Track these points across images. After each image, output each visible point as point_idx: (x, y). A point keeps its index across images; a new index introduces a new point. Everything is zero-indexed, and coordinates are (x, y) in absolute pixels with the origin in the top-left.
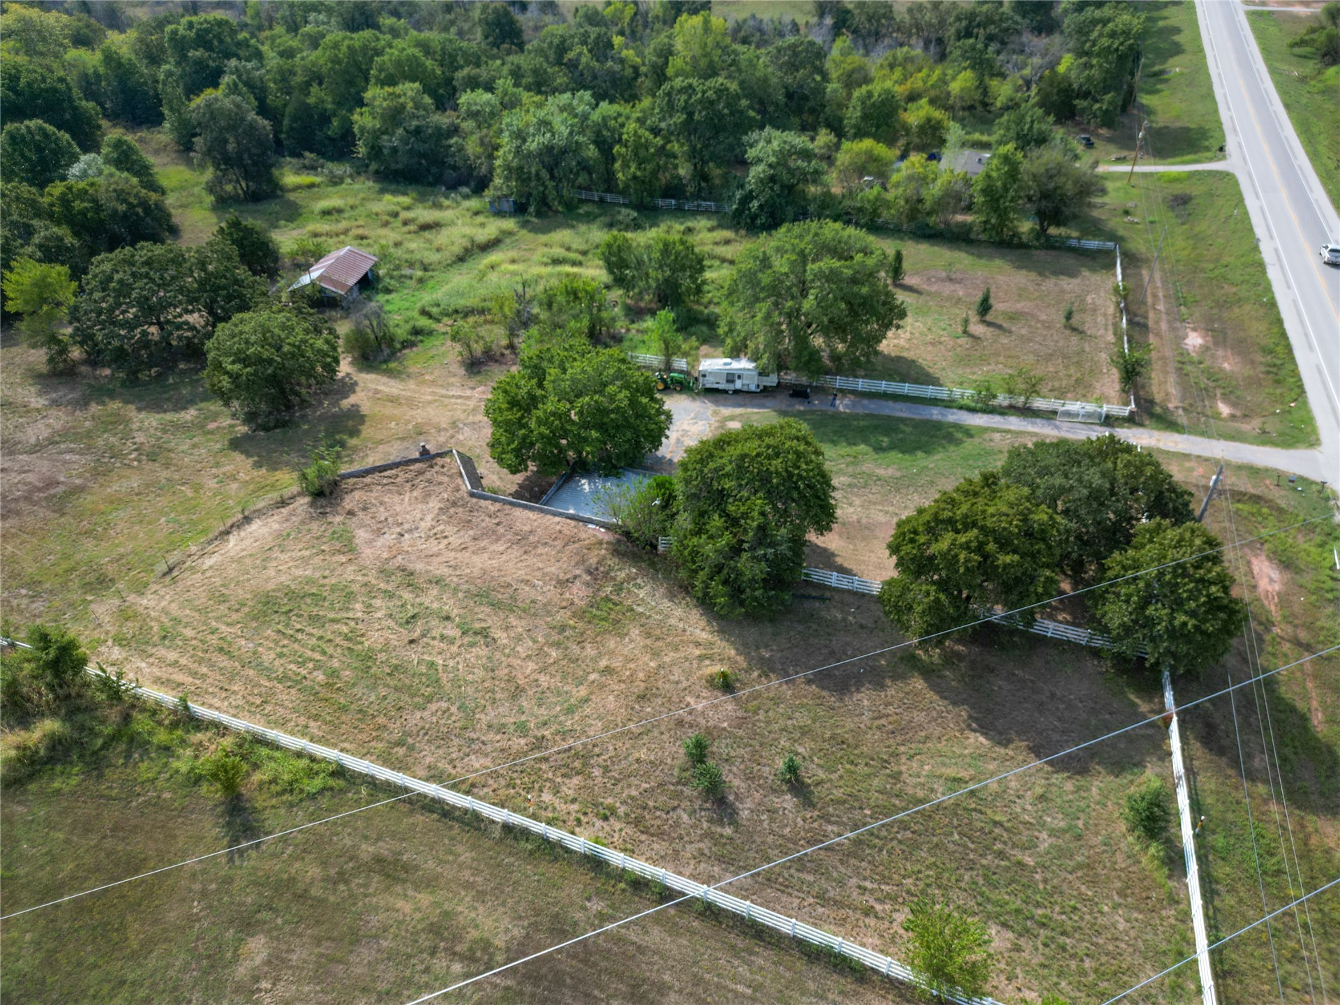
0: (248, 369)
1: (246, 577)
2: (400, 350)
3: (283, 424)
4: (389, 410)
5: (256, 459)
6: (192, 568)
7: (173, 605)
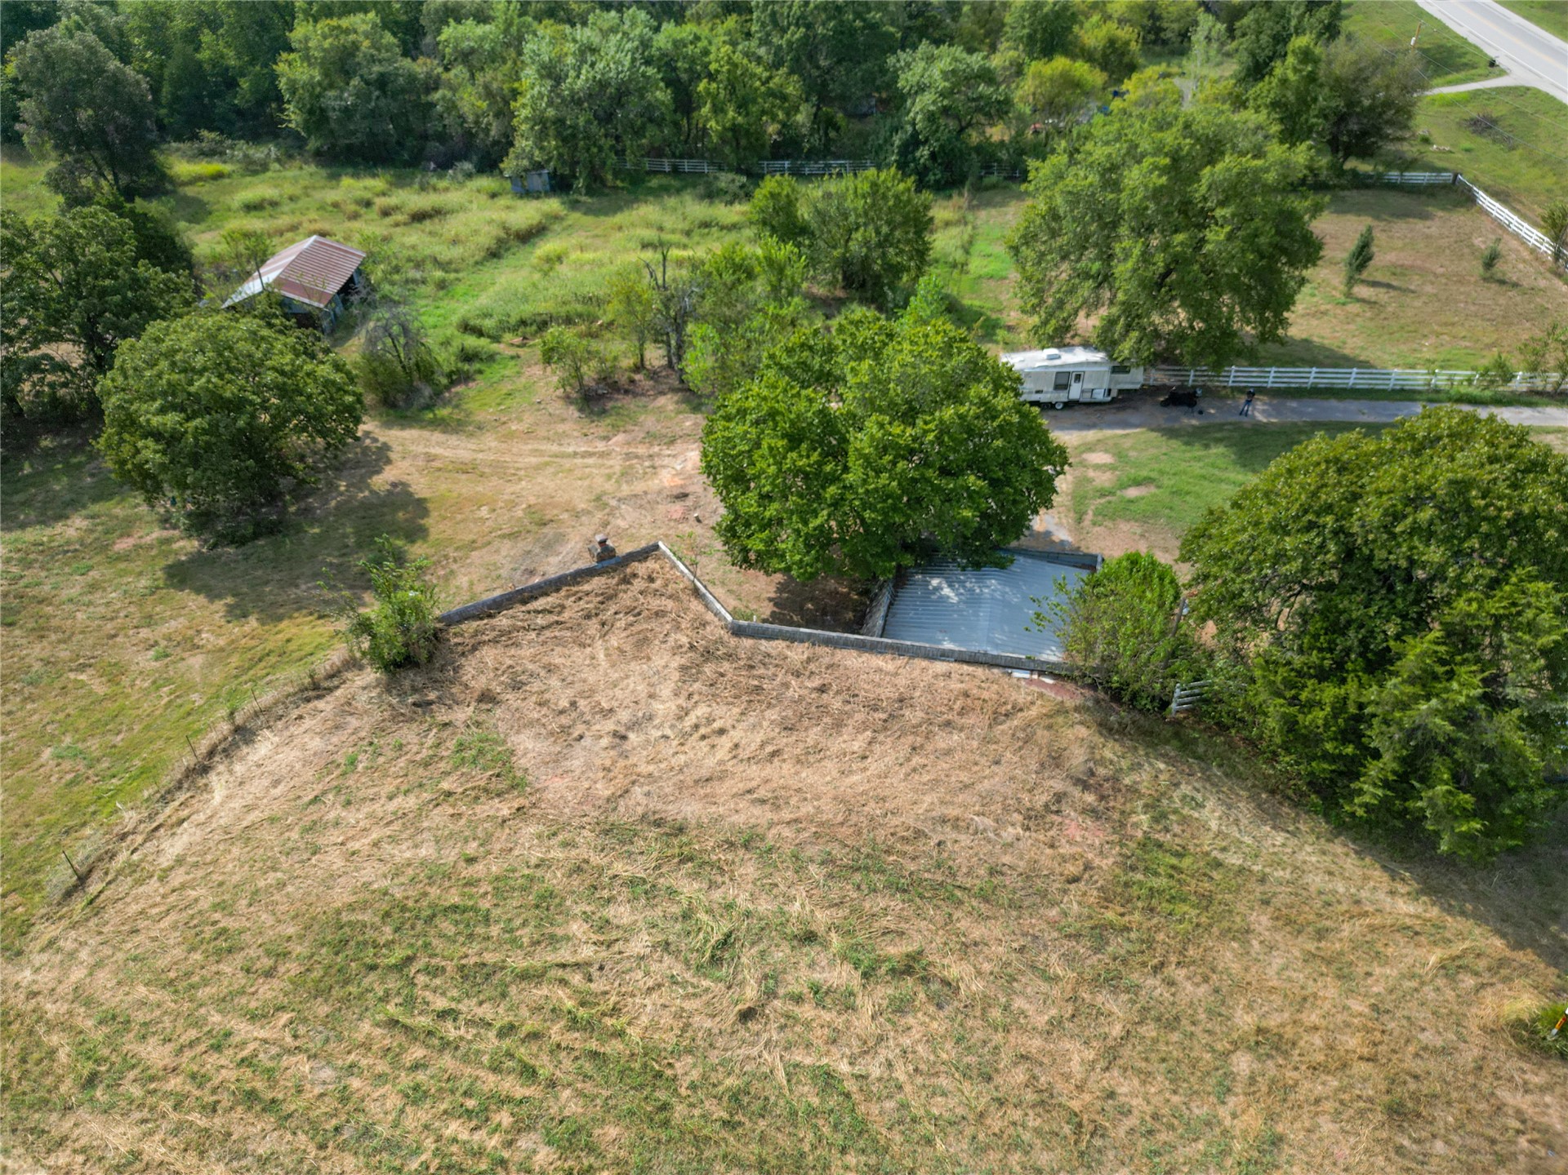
0: (197, 422)
1: (272, 878)
2: (447, 388)
3: (271, 530)
4: (465, 487)
5: (230, 600)
6: (133, 868)
7: (103, 976)
